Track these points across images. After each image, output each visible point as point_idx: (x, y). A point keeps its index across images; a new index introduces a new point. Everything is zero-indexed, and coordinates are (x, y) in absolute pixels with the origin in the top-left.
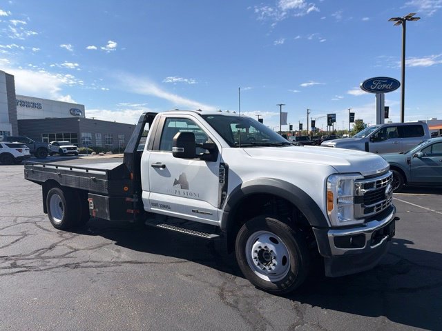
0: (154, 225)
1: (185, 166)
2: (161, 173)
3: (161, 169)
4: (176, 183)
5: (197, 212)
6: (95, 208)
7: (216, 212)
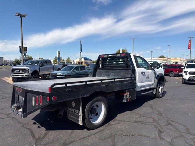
0: (140, 95)
3: (143, 74)
4: (147, 78)
5: (151, 85)
6: (129, 97)
7: (154, 84)
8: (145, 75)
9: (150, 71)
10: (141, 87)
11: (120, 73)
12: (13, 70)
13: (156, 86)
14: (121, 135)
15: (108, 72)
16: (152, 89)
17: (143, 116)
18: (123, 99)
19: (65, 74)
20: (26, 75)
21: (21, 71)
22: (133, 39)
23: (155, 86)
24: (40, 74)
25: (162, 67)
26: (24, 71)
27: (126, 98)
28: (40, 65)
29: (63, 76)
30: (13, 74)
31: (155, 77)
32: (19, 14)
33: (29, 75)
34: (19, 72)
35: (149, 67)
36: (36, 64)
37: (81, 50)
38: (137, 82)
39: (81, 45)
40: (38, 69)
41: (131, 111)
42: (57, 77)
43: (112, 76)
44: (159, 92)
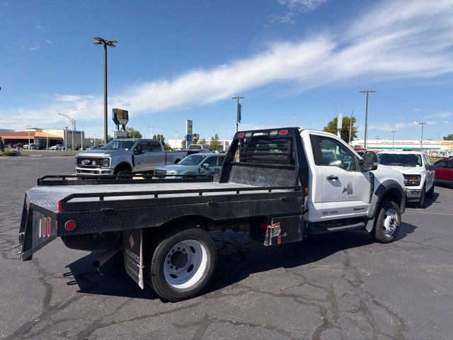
0: (325, 232)
1: (352, 177)
2: (334, 184)
3: (334, 180)
4: (345, 190)
5: (357, 209)
6: (281, 233)
7: (367, 206)
8: (338, 184)
9: (359, 174)
10: (325, 213)
11: (277, 176)
12: (80, 160)
13: (372, 213)
14: (225, 321)
15: (254, 173)
16: (364, 219)
17: (308, 283)
18: (263, 239)
19: (182, 174)
20: (103, 172)
21: (94, 163)
22: (368, 92)
23: (370, 211)
24: (134, 170)
25: (421, 165)
26: (100, 161)
27: (271, 236)
28: (134, 151)
29: (179, 178)
30: (79, 168)
31: (372, 190)
32: (101, 41)
33: (110, 172)
34: (89, 165)
35: (357, 163)
36: (127, 149)
37: (239, 119)
38: (313, 201)
39: (239, 106)
40: (130, 161)
41: (290, 267)
42: (167, 178)
43: (261, 181)
44: (385, 228)
